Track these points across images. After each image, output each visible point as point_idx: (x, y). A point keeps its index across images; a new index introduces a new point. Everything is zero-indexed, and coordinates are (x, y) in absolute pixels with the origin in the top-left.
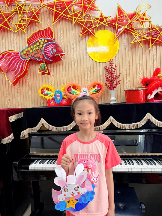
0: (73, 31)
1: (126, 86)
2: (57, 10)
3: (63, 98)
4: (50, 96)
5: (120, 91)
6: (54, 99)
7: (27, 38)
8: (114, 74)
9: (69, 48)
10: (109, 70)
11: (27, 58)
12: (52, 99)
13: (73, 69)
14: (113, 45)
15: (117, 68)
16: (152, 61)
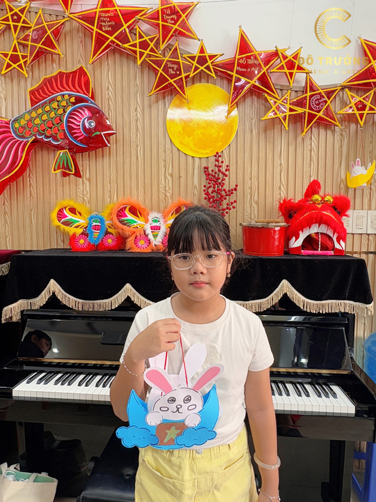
0: (138, 82)
1: (250, 212)
2: (102, 31)
3: (107, 233)
4: (77, 227)
6: (87, 235)
7: (30, 89)
8: (223, 186)
9: (126, 119)
10: (212, 176)
11: (28, 136)
12: (83, 234)
13: (134, 167)
15: (232, 173)
16: (308, 161)
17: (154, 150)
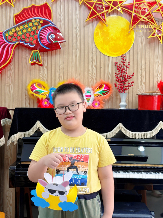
0: (78, 12)
1: (140, 89)
4: (43, 95)
5: (132, 95)
6: (49, 99)
8: (126, 73)
9: (70, 33)
10: (120, 67)
12: (46, 98)
13: (74, 61)
14: (127, 36)
15: (131, 67)
17: (86, 52)
